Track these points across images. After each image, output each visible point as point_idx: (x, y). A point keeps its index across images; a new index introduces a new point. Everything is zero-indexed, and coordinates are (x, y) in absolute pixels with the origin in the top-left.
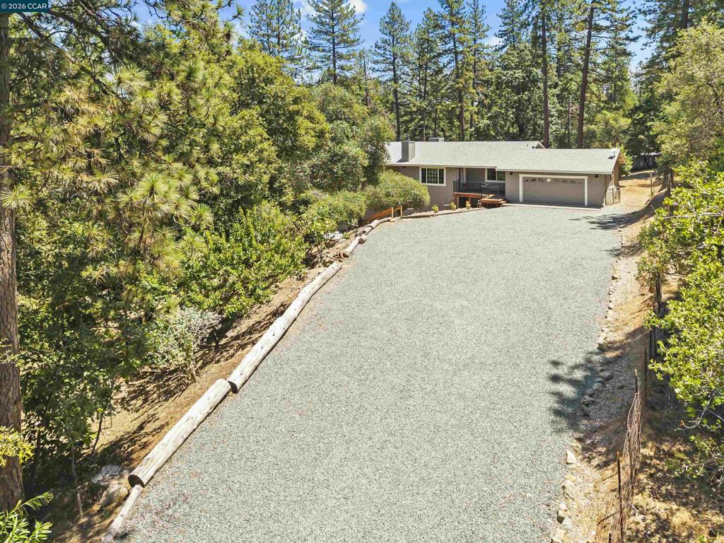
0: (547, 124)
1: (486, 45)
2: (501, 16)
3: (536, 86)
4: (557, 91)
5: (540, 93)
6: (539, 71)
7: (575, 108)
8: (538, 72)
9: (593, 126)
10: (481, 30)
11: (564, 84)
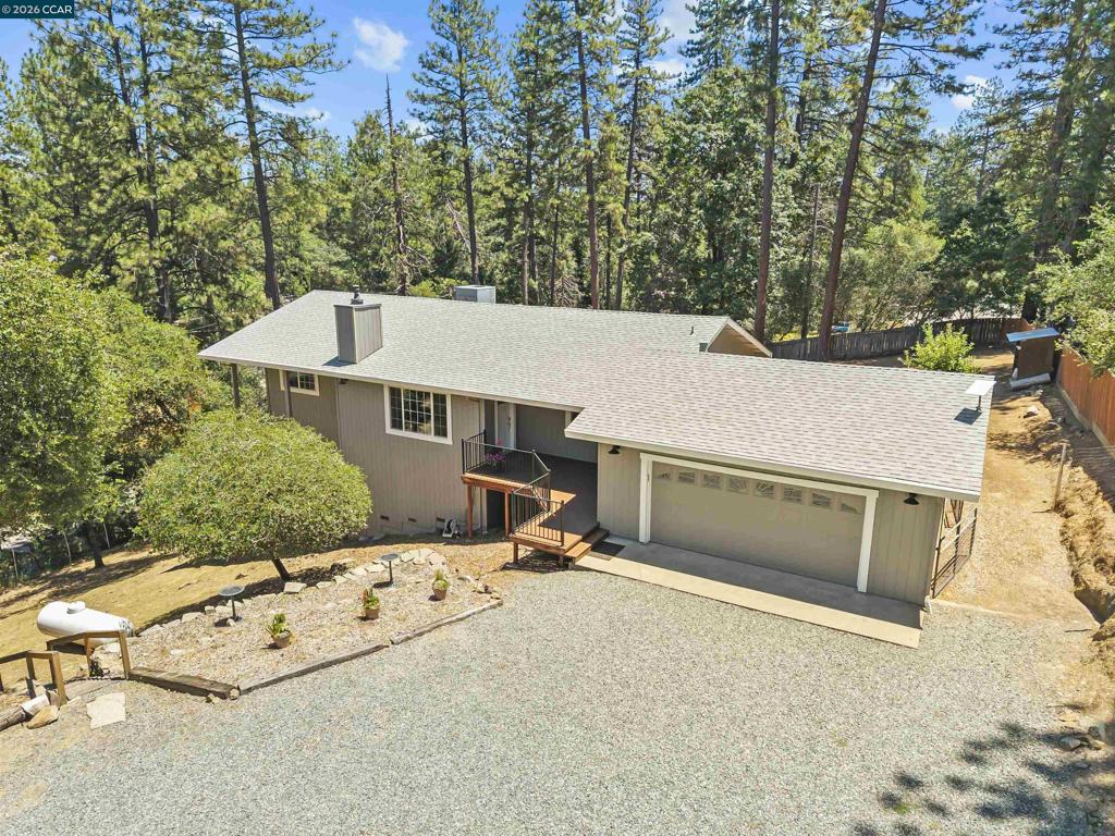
0: (768, 242)
1: (659, 73)
2: (693, 9)
3: (751, 160)
4: (793, 173)
5: (759, 174)
6: (760, 127)
7: (828, 209)
8: (755, 127)
9: (861, 251)
10: (650, 39)
11: (810, 158)
